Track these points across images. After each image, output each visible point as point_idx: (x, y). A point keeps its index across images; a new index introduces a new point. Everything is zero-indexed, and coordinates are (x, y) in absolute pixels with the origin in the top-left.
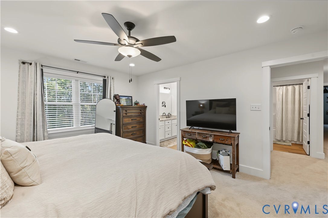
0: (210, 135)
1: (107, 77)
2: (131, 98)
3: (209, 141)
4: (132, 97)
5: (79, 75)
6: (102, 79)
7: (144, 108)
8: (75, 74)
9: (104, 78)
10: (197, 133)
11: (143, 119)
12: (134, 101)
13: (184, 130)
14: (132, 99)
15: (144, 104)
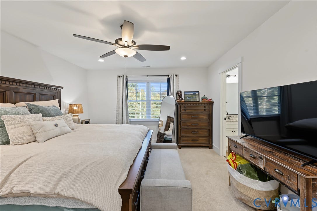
0: (260, 156)
1: (170, 76)
2: (197, 93)
3: (259, 167)
4: (199, 92)
5: (149, 78)
6: (166, 78)
7: (211, 103)
8: (146, 78)
9: (168, 77)
10: (243, 147)
11: (208, 117)
12: (201, 96)
13: (231, 138)
14: (199, 94)
15: (211, 99)
